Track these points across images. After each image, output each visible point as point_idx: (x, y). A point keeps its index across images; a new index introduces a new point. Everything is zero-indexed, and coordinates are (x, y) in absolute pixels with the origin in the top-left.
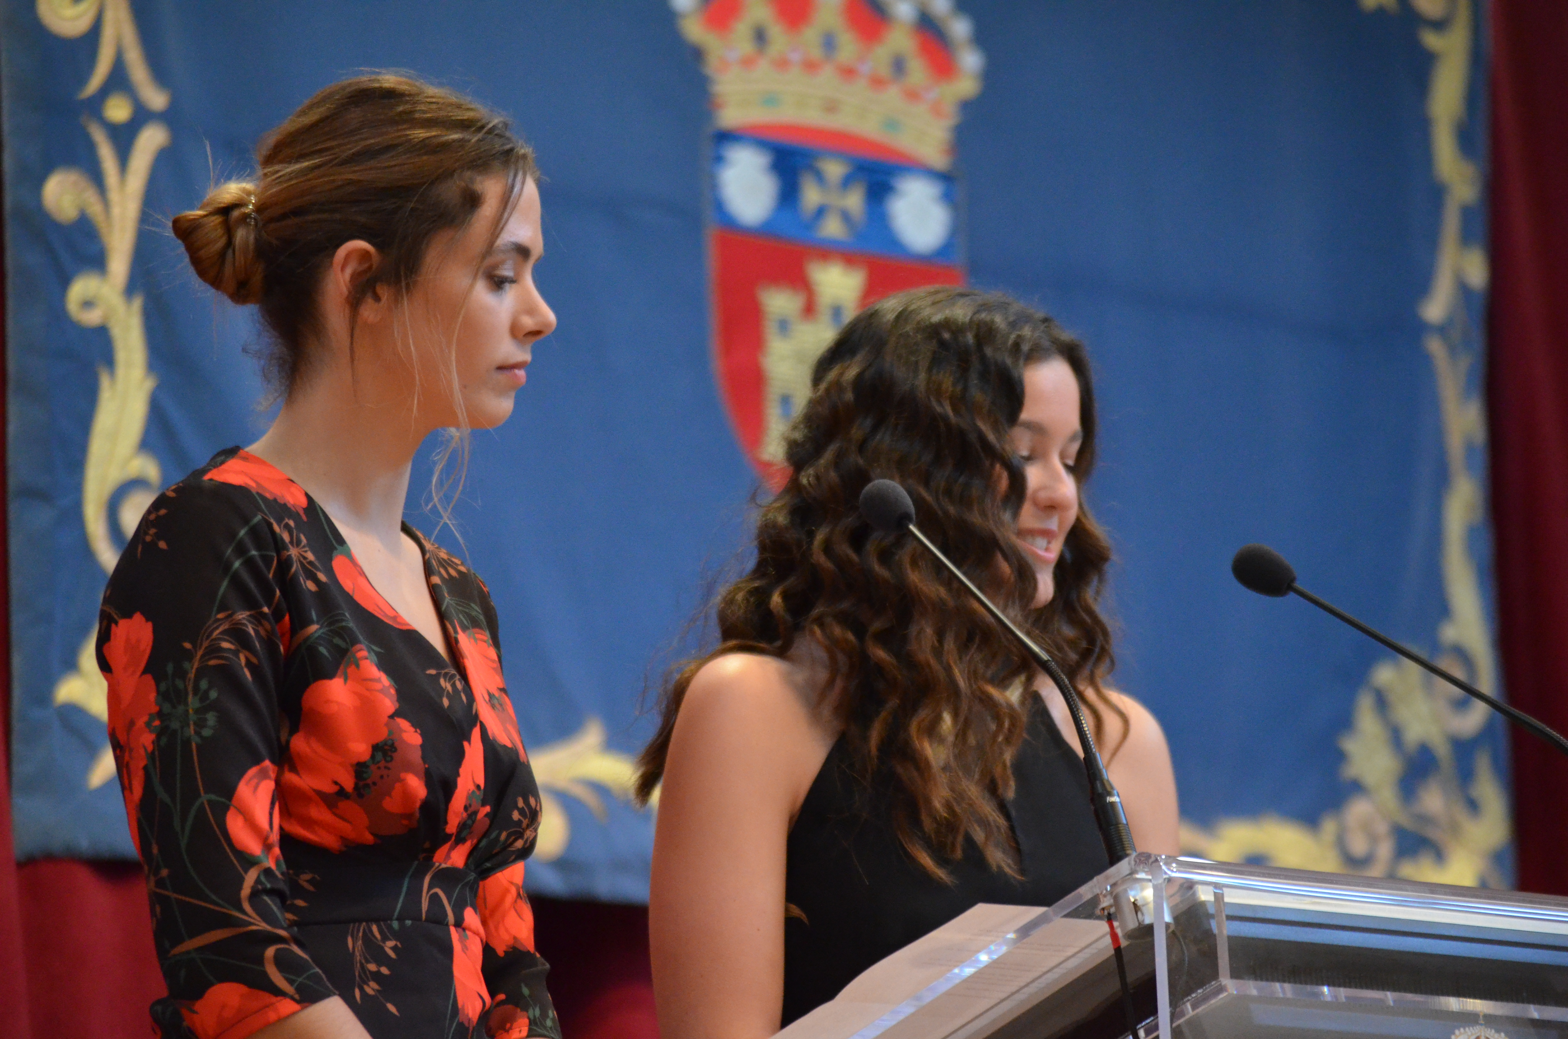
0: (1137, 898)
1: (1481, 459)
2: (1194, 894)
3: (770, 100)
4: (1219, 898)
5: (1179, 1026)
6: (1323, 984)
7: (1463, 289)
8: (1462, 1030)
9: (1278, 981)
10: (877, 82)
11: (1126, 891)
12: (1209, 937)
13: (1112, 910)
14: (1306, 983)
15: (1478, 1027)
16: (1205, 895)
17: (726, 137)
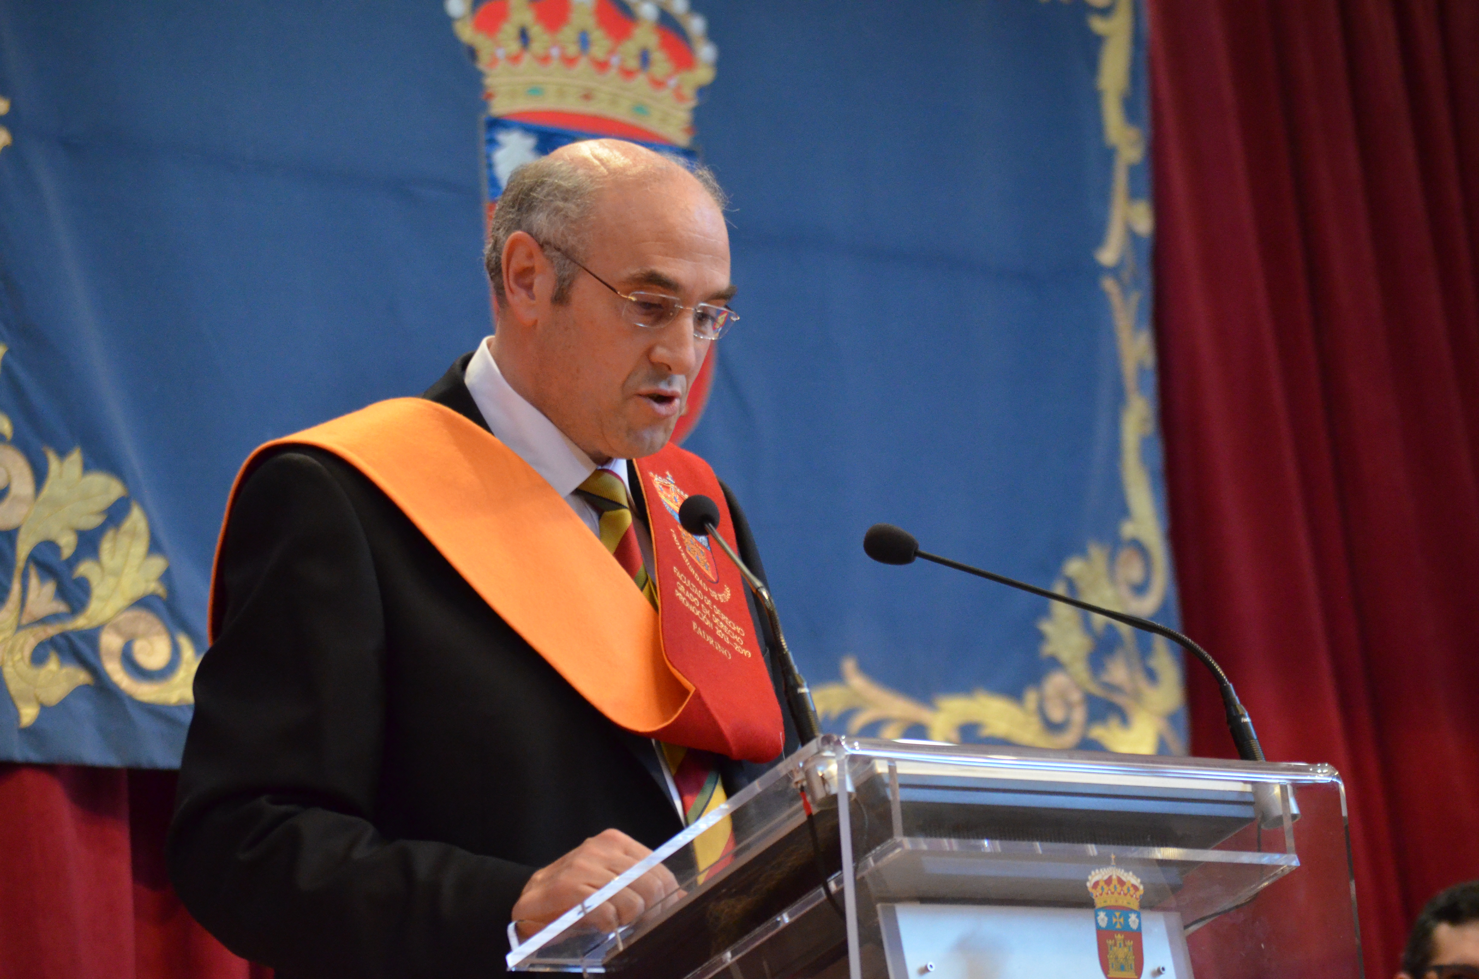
0: (825, 772)
1: (1151, 380)
2: (872, 767)
3: (535, 91)
4: (892, 769)
5: (863, 878)
6: (983, 838)
7: (1132, 235)
8: (1097, 871)
9: (945, 836)
10: (628, 73)
11: (815, 767)
12: (885, 802)
13: (805, 783)
14: (969, 838)
15: (1110, 868)
16: (881, 768)
17: (497, 124)
